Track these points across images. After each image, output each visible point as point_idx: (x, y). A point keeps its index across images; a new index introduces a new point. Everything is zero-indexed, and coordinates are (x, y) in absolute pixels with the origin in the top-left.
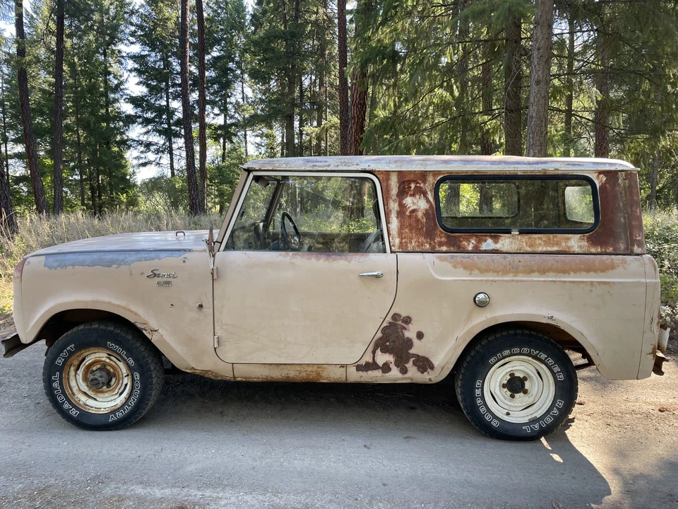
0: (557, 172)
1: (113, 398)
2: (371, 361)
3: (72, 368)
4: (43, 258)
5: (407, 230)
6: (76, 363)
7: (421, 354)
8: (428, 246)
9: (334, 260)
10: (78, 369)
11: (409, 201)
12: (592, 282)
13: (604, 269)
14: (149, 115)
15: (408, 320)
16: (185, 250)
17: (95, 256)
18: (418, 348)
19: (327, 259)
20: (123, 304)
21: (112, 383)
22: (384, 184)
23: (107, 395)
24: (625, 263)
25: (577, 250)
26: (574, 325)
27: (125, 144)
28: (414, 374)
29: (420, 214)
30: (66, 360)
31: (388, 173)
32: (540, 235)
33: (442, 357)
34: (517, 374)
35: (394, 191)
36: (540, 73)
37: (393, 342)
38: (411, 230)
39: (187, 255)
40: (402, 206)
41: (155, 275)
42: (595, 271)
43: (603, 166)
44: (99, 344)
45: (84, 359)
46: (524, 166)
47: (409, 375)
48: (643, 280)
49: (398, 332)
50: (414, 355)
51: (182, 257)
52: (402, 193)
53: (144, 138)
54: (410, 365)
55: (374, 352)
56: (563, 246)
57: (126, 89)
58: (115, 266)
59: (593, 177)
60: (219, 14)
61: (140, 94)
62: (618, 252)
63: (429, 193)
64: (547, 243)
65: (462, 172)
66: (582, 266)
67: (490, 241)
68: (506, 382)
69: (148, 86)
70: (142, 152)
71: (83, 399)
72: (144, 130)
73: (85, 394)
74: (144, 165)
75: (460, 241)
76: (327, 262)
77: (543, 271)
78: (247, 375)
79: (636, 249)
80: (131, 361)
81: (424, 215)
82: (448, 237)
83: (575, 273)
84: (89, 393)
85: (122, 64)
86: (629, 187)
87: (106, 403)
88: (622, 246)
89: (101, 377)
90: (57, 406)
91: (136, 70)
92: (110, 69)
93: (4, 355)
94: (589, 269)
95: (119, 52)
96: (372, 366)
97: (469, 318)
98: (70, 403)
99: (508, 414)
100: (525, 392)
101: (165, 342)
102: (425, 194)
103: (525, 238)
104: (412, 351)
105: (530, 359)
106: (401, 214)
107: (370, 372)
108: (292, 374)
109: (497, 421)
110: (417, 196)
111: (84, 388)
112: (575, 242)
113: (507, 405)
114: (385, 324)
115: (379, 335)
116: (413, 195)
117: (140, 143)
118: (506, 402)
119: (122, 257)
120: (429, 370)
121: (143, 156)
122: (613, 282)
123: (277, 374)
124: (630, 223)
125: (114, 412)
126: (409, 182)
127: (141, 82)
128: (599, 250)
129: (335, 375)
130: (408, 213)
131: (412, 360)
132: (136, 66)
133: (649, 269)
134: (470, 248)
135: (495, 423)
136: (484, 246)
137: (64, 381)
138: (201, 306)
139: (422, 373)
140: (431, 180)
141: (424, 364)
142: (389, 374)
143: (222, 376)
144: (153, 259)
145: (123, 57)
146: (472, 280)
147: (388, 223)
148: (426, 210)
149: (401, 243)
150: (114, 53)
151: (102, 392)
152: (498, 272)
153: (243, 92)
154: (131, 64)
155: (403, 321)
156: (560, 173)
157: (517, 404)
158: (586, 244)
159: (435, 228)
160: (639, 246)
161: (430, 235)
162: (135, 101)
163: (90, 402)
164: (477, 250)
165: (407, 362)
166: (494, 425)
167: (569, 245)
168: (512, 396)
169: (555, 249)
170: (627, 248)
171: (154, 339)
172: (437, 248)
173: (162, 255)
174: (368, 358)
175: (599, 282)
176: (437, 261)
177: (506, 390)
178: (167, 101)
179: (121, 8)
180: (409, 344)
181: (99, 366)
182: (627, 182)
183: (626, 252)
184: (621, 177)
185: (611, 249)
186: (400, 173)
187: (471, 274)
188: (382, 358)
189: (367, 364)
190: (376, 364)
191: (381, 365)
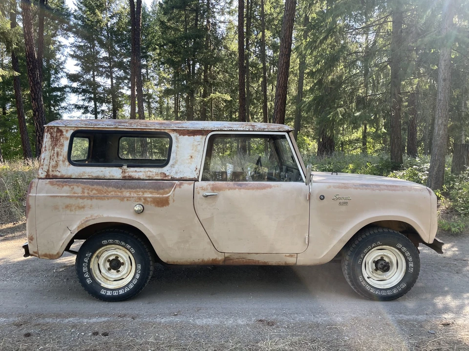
36: (446, 74)
69: (82, 66)
72: (82, 98)
95: (59, 42)
145: (61, 46)
150: (55, 43)
178: (94, 77)
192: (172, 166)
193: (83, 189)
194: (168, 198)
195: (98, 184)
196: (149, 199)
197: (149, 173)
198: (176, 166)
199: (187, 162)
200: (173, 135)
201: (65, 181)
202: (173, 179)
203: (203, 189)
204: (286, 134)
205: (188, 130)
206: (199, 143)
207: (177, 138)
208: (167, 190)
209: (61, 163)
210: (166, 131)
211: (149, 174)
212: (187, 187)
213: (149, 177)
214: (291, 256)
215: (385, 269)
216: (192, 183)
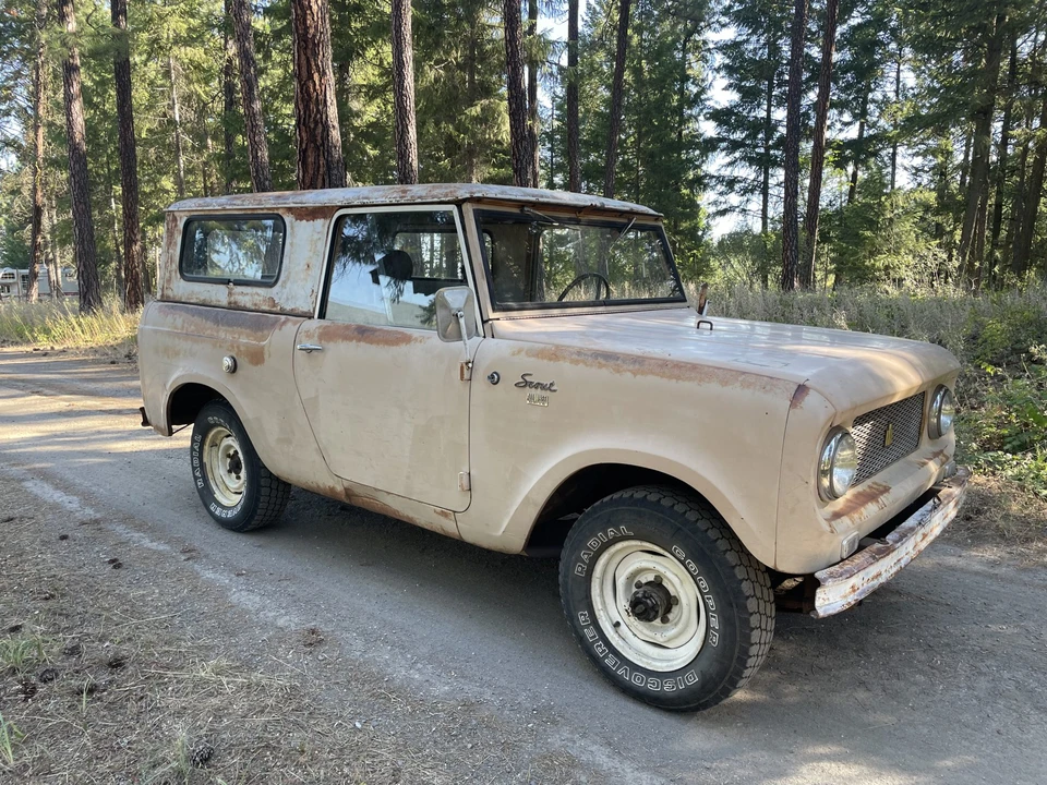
14: (738, 135)
27: (700, 183)
53: (726, 172)
57: (708, 99)
61: (727, 105)
69: (740, 89)
70: (721, 194)
72: (728, 160)
74: (723, 213)
85: (707, 61)
91: (726, 67)
92: (689, 72)
95: (705, 42)
117: (720, 179)
121: (722, 199)
127: (730, 86)
132: (727, 61)
145: (709, 50)
150: (697, 46)
153: (898, 80)
154: (719, 59)
162: (719, 116)
178: (769, 111)
192: (283, 286)
193: (184, 321)
194: (263, 347)
195: (200, 314)
196: (242, 348)
197: (256, 297)
198: (288, 285)
199: (302, 277)
200: (288, 219)
201: (172, 307)
202: (282, 312)
203: (309, 335)
204: (453, 208)
205: (306, 208)
206: (319, 236)
207: (292, 228)
208: (266, 332)
209: (173, 274)
210: (280, 212)
211: (258, 299)
212: (290, 328)
213: (256, 305)
214: (444, 514)
215: (638, 610)
216: (298, 322)
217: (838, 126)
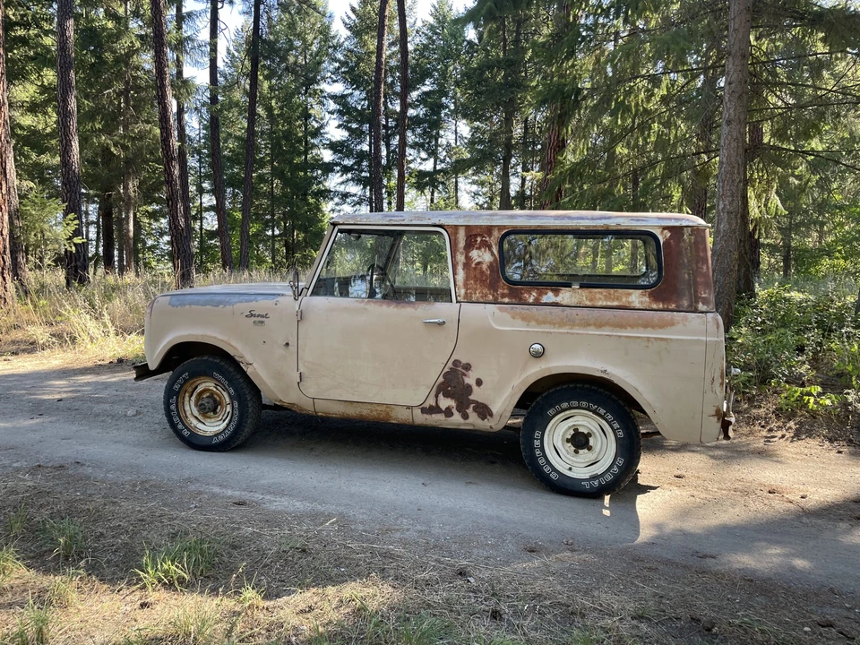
0: (619, 228)
1: (218, 423)
2: (434, 404)
3: (187, 395)
4: (169, 297)
5: (472, 282)
6: (190, 390)
7: (480, 401)
8: (491, 297)
9: (403, 307)
10: (191, 396)
11: (474, 254)
12: (648, 338)
13: (663, 325)
14: (348, 162)
15: (468, 367)
16: (279, 295)
17: (208, 297)
18: (477, 395)
19: (397, 306)
20: (225, 339)
21: (218, 410)
22: (452, 238)
23: (213, 420)
24: (686, 320)
25: (637, 305)
26: (628, 380)
27: (325, 194)
28: (474, 421)
29: (484, 267)
30: (182, 385)
31: (456, 227)
32: (600, 290)
33: (500, 404)
34: (581, 430)
35: (462, 244)
36: (731, 111)
37: (455, 387)
38: (475, 281)
39: (280, 299)
40: (468, 258)
41: (252, 315)
42: (653, 327)
43: (668, 221)
44: (206, 373)
45: (196, 387)
46: (587, 221)
47: (470, 420)
48: (704, 338)
49: (458, 379)
50: (474, 402)
51: (275, 301)
52: (470, 245)
53: (341, 188)
54: (470, 411)
55: (437, 396)
56: (624, 301)
57: (326, 133)
58: (221, 306)
59: (657, 232)
60: (434, 41)
61: (340, 139)
62: (681, 309)
63: (494, 246)
64: (606, 298)
65: (526, 226)
66: (640, 322)
67: (550, 294)
68: (569, 437)
70: (337, 204)
71: (194, 422)
73: (196, 418)
75: (522, 294)
76: (396, 309)
77: (599, 325)
78: (327, 411)
79: (701, 307)
80: (232, 391)
81: (489, 267)
82: (510, 289)
83: (632, 328)
84: (200, 417)
85: (324, 105)
86: (694, 243)
87: (212, 427)
88: (685, 303)
89: (208, 403)
90: (173, 426)
91: (336, 111)
92: (311, 112)
93: (135, 379)
94: (647, 325)
95: (322, 91)
96: (435, 409)
97: (524, 368)
98: (184, 424)
99: (570, 469)
100: (590, 448)
101: (257, 375)
102: (490, 247)
103: (585, 292)
104: (471, 397)
105: (591, 413)
106: (467, 266)
107: (433, 415)
108: (365, 412)
109: (555, 474)
110: (483, 250)
111: (196, 413)
112: (636, 298)
113: (569, 459)
114: (446, 370)
115: (441, 379)
116: (479, 248)
117: (336, 193)
118: (568, 456)
119: (227, 299)
120: (488, 417)
121: (338, 208)
122: (671, 339)
123: (352, 412)
124: (695, 280)
125: (217, 435)
126: (476, 236)
127: (341, 126)
128: (661, 306)
129: (401, 416)
130: (473, 265)
131: (472, 406)
132: (338, 107)
133: (712, 327)
134: (531, 300)
135: (554, 476)
136: (545, 299)
137: (180, 405)
138: (287, 344)
139: (483, 419)
140: (496, 234)
141: (483, 411)
142: (452, 418)
143: (306, 410)
144: (252, 301)
145: (325, 97)
146: (528, 331)
147: (455, 274)
148: (491, 263)
149: (466, 293)
150: (316, 93)
151: (210, 418)
152: (554, 324)
153: (456, 131)
154: (332, 105)
155: (463, 368)
156: (623, 228)
157: (579, 460)
158: (648, 299)
159: (498, 281)
160: (703, 304)
161: (493, 286)
162: (334, 146)
163: (200, 426)
164: (537, 303)
165: (468, 408)
166: (553, 478)
167: (630, 300)
168: (576, 452)
169: (615, 303)
170: (690, 306)
171: (249, 371)
172: (500, 300)
173: (259, 298)
174: (431, 402)
175: (655, 338)
176: (497, 311)
177: (569, 444)
178: (370, 146)
179: (325, 42)
180: (469, 389)
181: (208, 394)
182: (693, 237)
183: (690, 309)
184: (687, 233)
185: (674, 305)
186: (467, 227)
187: (528, 325)
188: (445, 403)
189: (431, 407)
190: (439, 407)
191: (444, 409)
217: (419, 160)
